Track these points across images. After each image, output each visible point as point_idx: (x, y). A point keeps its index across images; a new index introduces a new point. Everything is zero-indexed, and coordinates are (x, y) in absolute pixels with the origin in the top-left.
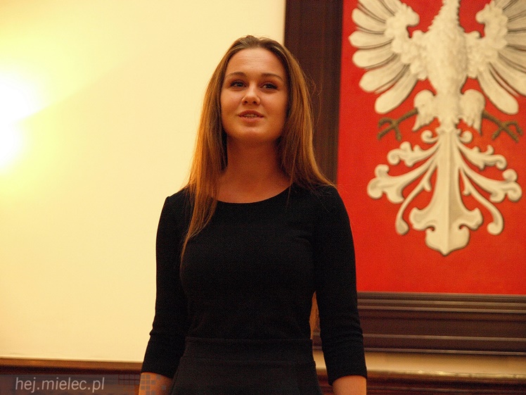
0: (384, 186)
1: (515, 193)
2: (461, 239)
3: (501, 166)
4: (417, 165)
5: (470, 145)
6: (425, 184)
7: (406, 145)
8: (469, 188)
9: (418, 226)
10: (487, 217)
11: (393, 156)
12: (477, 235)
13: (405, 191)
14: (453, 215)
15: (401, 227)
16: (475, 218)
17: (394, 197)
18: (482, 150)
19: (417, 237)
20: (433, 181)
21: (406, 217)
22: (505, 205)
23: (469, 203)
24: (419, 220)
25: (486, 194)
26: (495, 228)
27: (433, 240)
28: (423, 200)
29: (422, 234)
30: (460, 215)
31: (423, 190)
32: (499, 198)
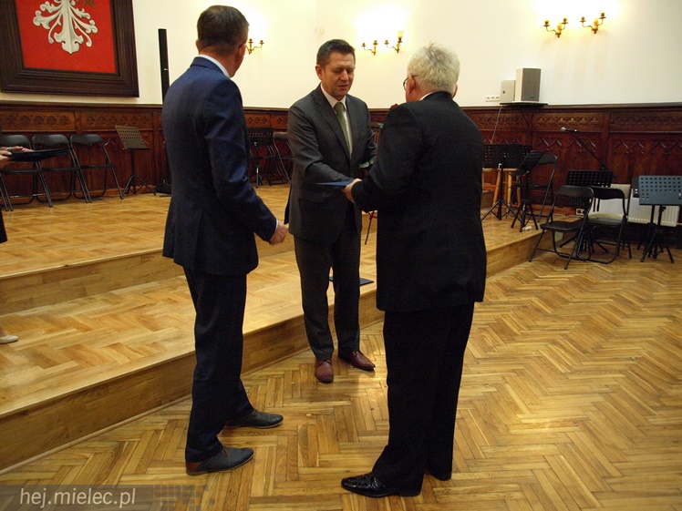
0: (40, 20)
1: (95, 30)
2: (76, 48)
3: (89, 18)
4: (54, 13)
5: (75, 7)
6: (58, 22)
7: (47, 3)
8: (77, 26)
9: (58, 41)
10: (86, 40)
11: (42, 7)
12: (82, 46)
13: (51, 24)
14: (72, 38)
15: (51, 41)
16: (81, 39)
17: (46, 27)
18: (80, 10)
19: (58, 45)
20: (62, 20)
21: (52, 36)
22: (91, 34)
23: (78, 33)
24: (58, 38)
25: (84, 30)
26: (89, 44)
27: (65, 47)
28: (59, 29)
29: (60, 44)
30: (75, 38)
31: (58, 25)
32: (89, 32)
